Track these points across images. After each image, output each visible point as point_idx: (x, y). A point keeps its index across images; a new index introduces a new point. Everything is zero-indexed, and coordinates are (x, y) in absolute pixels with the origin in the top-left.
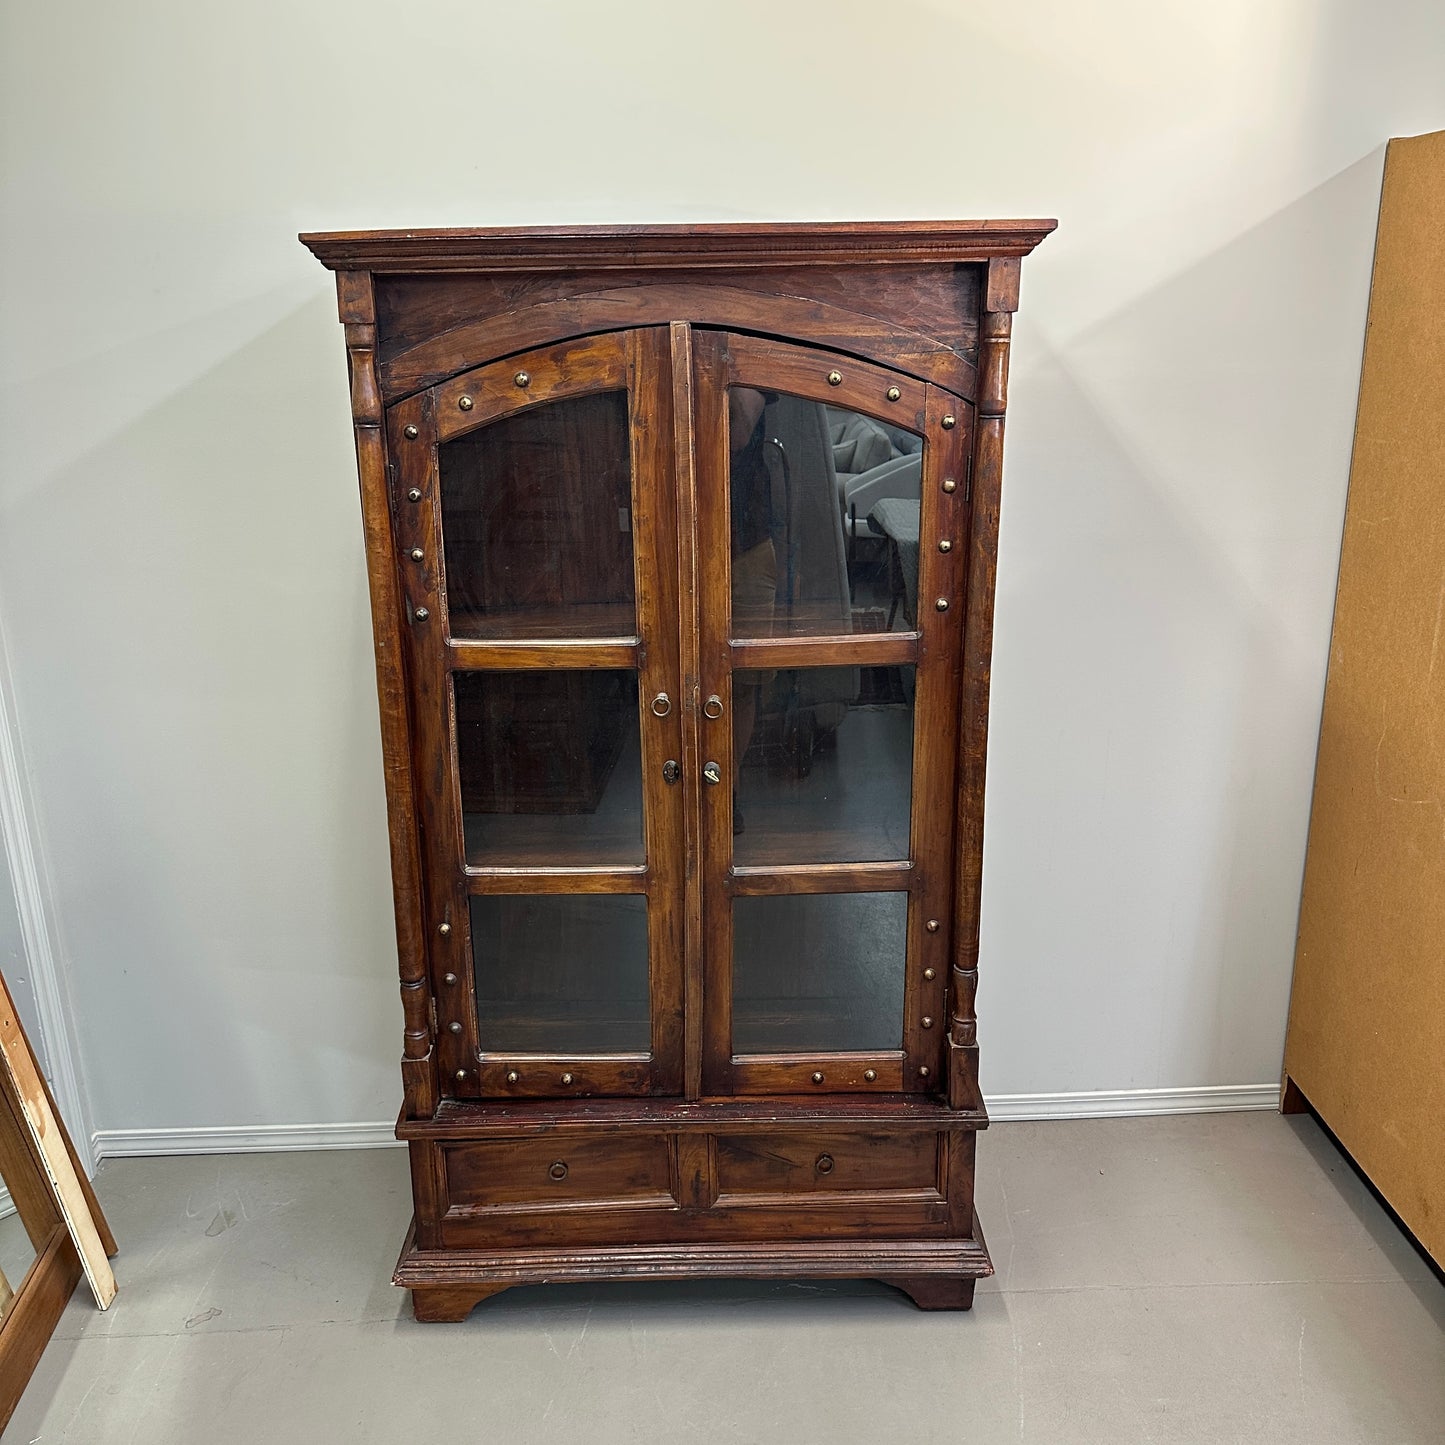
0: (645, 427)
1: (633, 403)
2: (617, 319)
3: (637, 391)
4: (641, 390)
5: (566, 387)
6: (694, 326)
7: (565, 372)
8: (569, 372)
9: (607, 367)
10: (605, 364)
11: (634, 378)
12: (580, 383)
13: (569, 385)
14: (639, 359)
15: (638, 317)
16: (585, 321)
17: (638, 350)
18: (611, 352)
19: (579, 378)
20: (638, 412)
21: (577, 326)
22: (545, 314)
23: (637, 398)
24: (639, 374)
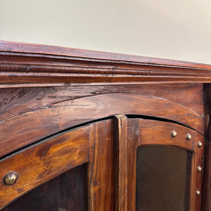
0: (100, 185)
1: (92, 172)
2: (84, 118)
3: (95, 163)
4: (97, 162)
5: (48, 174)
6: (129, 116)
7: (47, 163)
8: (50, 162)
9: (78, 152)
10: (76, 149)
11: (94, 154)
12: (59, 168)
13: (50, 172)
14: (97, 142)
15: (95, 115)
16: (63, 122)
17: (96, 136)
18: (81, 141)
19: (58, 164)
20: (96, 177)
21: (58, 126)
22: (31, 120)
23: (95, 167)
24: (96, 151)
